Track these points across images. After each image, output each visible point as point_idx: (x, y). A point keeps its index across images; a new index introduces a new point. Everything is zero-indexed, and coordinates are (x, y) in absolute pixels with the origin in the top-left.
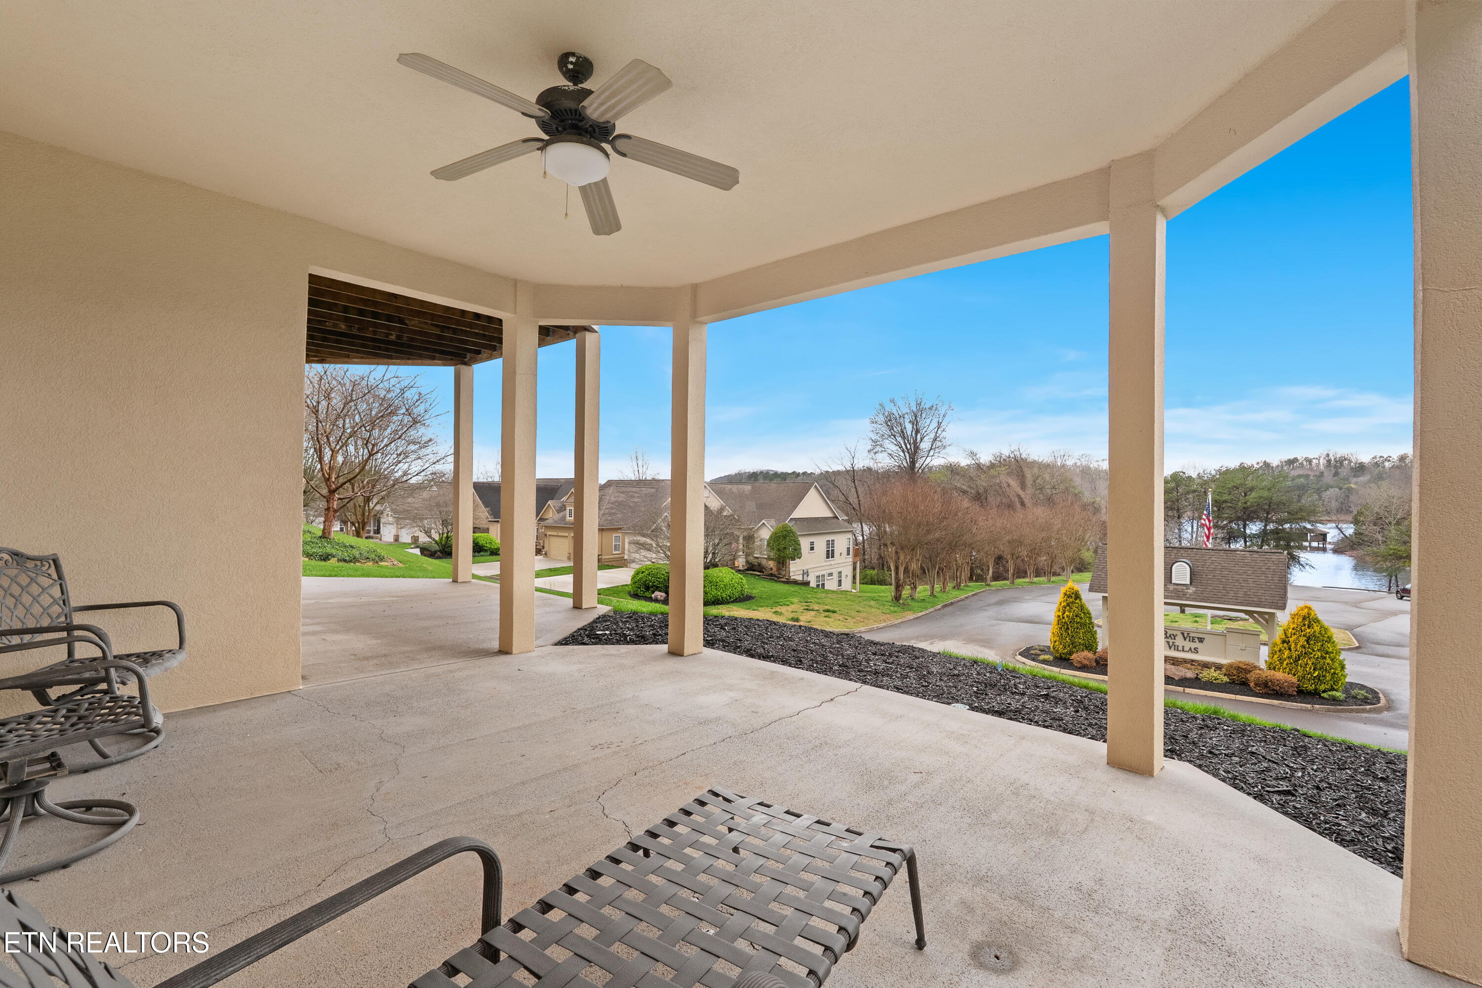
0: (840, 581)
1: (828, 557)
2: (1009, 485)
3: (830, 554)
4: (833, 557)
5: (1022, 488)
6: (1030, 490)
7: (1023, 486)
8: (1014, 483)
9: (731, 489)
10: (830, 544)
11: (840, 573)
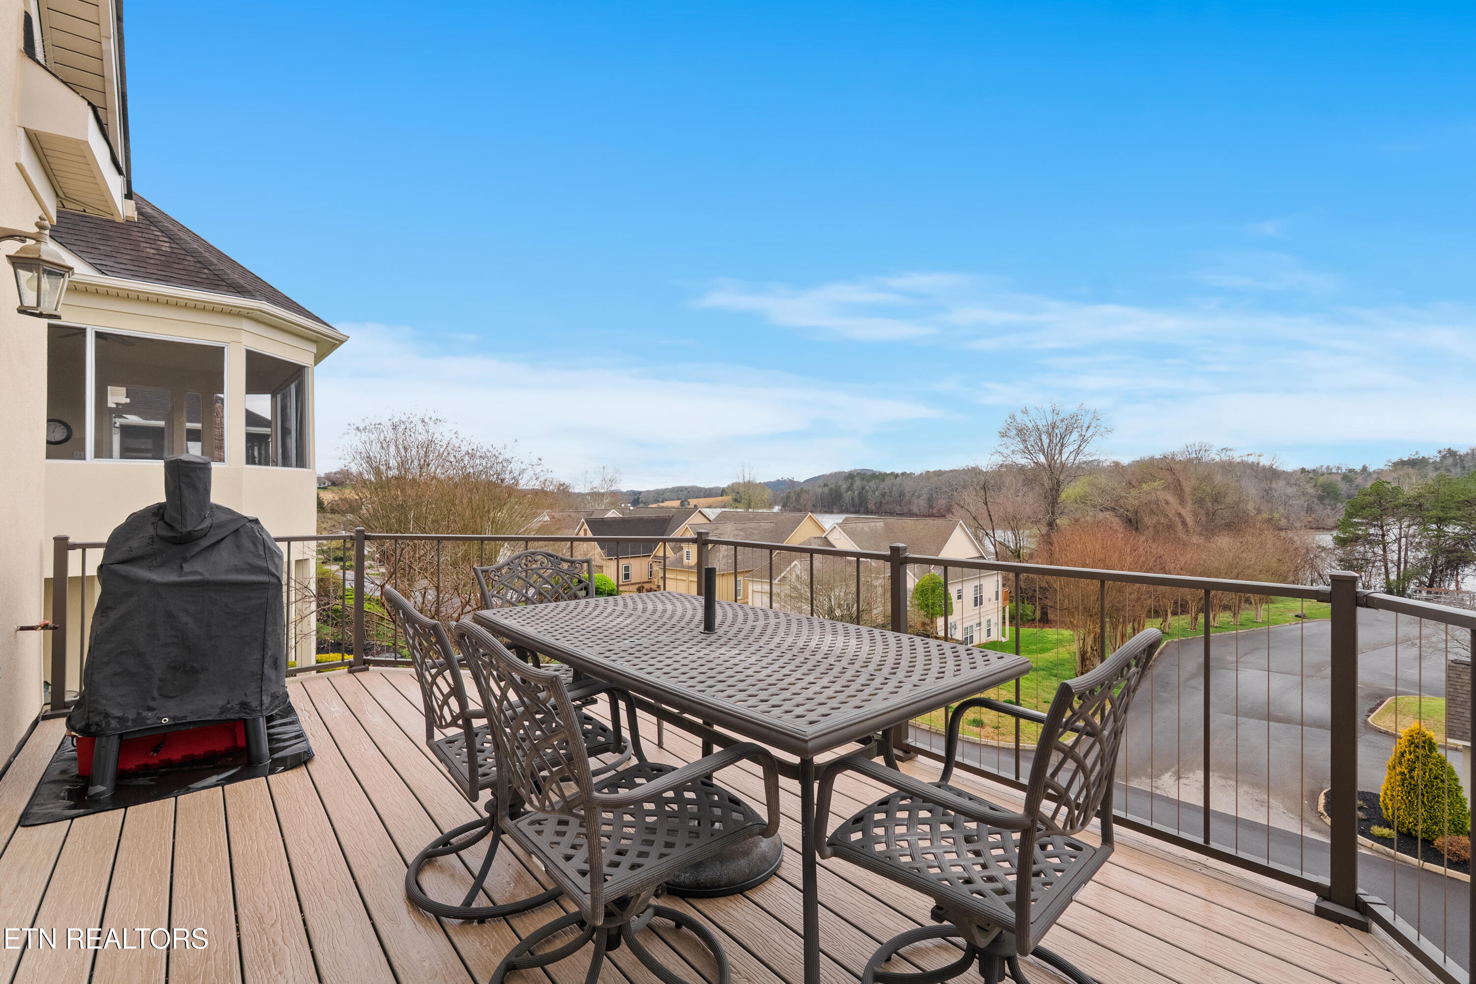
0: (989, 631)
1: (976, 605)
2: (1167, 503)
3: (978, 601)
4: (981, 604)
5: (1180, 504)
6: (1189, 507)
7: (1182, 501)
8: (1171, 499)
9: (863, 528)
10: (979, 589)
11: (989, 621)
